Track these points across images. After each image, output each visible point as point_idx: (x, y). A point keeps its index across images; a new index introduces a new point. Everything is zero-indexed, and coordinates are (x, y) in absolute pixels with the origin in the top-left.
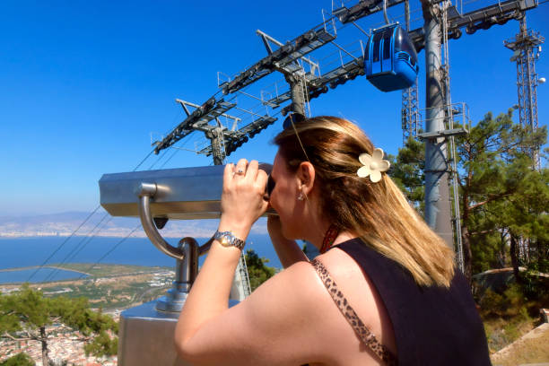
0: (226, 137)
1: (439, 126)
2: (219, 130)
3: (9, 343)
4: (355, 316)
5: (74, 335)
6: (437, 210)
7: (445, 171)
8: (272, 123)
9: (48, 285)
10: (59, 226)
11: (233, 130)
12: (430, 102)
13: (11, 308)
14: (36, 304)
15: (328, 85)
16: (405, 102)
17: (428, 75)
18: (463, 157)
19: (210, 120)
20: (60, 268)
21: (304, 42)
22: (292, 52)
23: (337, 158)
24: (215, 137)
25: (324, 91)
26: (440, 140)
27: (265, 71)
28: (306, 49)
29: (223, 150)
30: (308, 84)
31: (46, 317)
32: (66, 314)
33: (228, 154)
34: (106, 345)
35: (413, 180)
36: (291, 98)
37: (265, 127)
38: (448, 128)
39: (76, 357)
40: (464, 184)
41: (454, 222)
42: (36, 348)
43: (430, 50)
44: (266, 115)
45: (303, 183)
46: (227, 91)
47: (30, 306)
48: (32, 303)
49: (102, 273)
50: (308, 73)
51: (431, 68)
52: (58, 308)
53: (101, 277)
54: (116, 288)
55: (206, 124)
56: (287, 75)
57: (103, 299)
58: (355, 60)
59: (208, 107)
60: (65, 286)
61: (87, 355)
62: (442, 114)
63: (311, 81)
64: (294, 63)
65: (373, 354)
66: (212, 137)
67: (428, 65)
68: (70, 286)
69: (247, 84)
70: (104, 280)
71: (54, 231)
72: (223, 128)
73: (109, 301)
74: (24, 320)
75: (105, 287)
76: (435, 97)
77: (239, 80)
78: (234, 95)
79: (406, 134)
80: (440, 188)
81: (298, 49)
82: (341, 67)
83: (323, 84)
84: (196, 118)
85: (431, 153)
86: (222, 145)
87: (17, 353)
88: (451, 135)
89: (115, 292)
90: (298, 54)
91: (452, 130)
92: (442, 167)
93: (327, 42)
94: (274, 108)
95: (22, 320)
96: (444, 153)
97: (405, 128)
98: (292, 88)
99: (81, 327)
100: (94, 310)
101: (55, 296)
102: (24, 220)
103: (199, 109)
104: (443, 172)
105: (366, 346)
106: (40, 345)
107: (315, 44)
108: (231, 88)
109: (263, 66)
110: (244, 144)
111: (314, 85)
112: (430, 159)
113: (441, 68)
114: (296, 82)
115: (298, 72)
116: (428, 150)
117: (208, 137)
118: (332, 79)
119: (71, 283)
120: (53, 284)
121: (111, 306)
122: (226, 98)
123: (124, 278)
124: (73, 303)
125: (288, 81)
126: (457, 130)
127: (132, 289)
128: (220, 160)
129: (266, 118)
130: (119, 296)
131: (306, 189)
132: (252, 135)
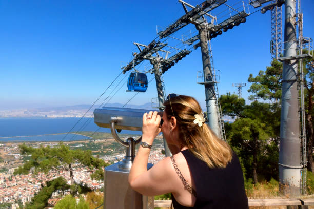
0: (162, 63)
1: (292, 53)
2: (158, 59)
3: (54, 171)
4: (183, 178)
5: (85, 169)
6: (290, 105)
7: (295, 81)
8: (188, 54)
9: (72, 143)
10: (75, 112)
11: (166, 59)
12: (287, 38)
13: (55, 154)
14: (67, 153)
15: (222, 30)
16: (273, 36)
17: (286, 21)
18: (310, 71)
19: (153, 53)
20: (77, 134)
21: (207, 5)
22: (200, 11)
23: (185, 117)
24: (156, 63)
25: (220, 33)
26: (293, 62)
27: (184, 23)
28: (208, 9)
29: (160, 70)
30: (210, 29)
31: (72, 159)
32: (81, 158)
33: (163, 72)
34: (101, 175)
35: (275, 86)
36: (200, 39)
37: (184, 56)
38: (298, 54)
39: (87, 180)
40: (309, 88)
41: (300, 112)
42: (67, 174)
43: (288, 5)
44: (185, 50)
45: (172, 125)
46: (162, 36)
47: (64, 154)
48: (65, 152)
49: (98, 137)
50: (210, 23)
51: (289, 16)
52: (77, 155)
53: (97, 139)
54: (105, 145)
55: (150, 56)
56: (197, 25)
57: (99, 150)
58: (239, 14)
59: (151, 46)
60: (79, 143)
61: (92, 179)
62: (294, 45)
63: (212, 28)
64: (201, 18)
65: (189, 191)
66: (154, 63)
67: (287, 14)
68: (83, 144)
69: (174, 32)
70: (99, 141)
71: (74, 114)
72: (160, 58)
73: (102, 152)
74: (61, 160)
75: (100, 144)
76: (290, 34)
77: (168, 30)
78: (166, 38)
79: (274, 56)
80: (291, 92)
81: (203, 9)
82: (230, 18)
83: (219, 29)
84: (145, 53)
85: (287, 70)
86: (160, 68)
87: (58, 177)
88: (301, 58)
89: (105, 147)
90: (203, 12)
91: (301, 55)
92: (294, 78)
93: (221, 4)
94: (189, 45)
95: (60, 160)
96: (295, 70)
97: (272, 53)
98: (200, 33)
99: (88, 165)
100: (95, 156)
101: (75, 148)
102: (59, 109)
103: (146, 48)
104: (294, 81)
105: (186, 188)
106: (69, 173)
107: (214, 5)
108: (164, 35)
109: (182, 21)
110: (172, 67)
111: (213, 30)
112: (286, 73)
113: (295, 16)
114: (203, 29)
115: (204, 23)
116: (285, 67)
117: (152, 63)
118: (224, 26)
119: (83, 142)
120: (74, 142)
121: (103, 154)
122: (161, 41)
123: (109, 140)
124: (84, 153)
125: (198, 28)
126: (304, 55)
127: (114, 146)
128: (159, 76)
129: (184, 51)
130: (107, 150)
131: (173, 127)
132: (177, 61)
